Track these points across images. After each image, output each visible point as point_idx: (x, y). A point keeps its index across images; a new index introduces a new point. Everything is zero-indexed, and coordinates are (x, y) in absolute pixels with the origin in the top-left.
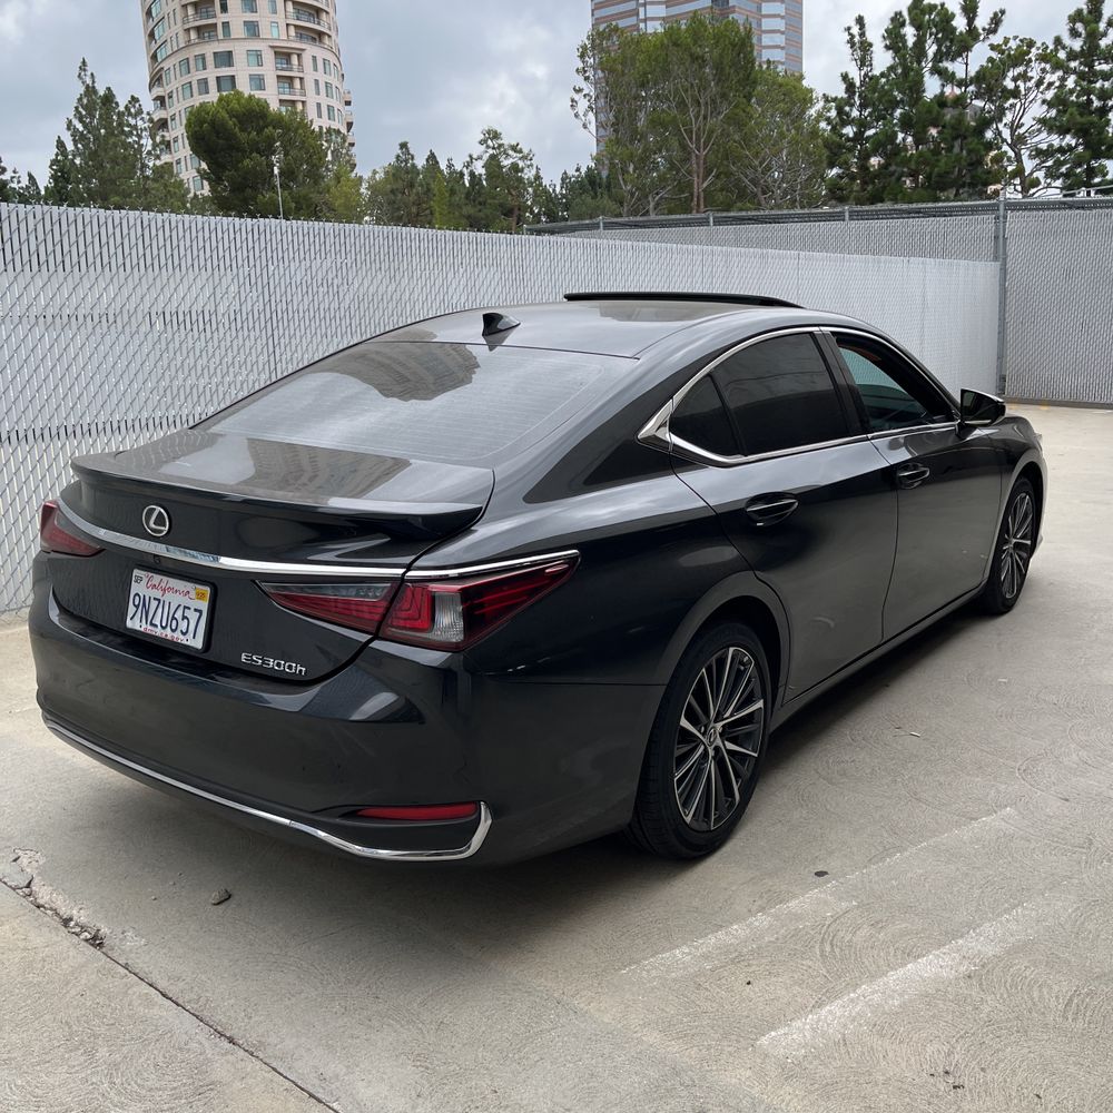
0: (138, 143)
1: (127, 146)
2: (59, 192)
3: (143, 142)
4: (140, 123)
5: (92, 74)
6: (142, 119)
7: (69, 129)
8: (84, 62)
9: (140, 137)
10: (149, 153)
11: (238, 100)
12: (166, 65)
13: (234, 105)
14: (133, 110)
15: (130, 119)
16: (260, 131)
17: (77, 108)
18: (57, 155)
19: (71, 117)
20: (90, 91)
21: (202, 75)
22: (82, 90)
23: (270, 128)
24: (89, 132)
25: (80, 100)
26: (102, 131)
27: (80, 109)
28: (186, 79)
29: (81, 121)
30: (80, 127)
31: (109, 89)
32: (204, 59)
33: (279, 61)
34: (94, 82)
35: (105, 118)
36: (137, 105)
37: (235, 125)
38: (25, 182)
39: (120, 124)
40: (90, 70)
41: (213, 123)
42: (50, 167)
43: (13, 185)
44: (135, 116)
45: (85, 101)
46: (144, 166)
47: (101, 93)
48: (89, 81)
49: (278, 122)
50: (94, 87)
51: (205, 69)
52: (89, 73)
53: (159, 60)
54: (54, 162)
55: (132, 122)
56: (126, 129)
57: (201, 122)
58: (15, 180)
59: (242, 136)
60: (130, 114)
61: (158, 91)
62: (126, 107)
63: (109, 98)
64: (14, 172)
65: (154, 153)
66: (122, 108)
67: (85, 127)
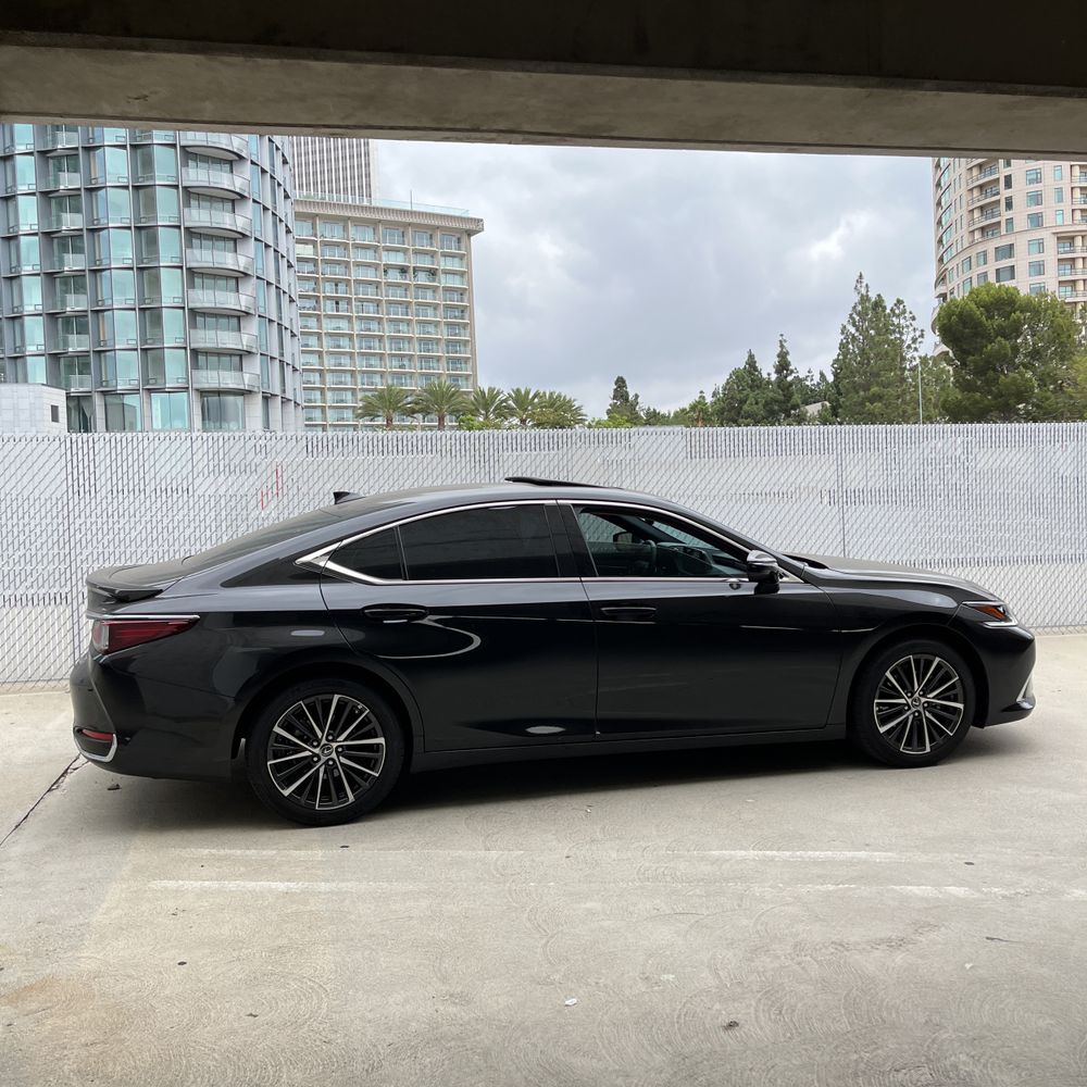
0: (900, 339)
1: (892, 343)
2: (837, 386)
3: (904, 338)
4: (902, 321)
5: (866, 285)
6: (905, 318)
7: (843, 333)
8: (861, 276)
9: (902, 334)
10: (909, 346)
11: (988, 292)
12: (949, 266)
13: (984, 296)
14: (897, 312)
15: (894, 319)
16: (1007, 317)
17: (851, 315)
18: (839, 355)
19: (845, 323)
20: (864, 299)
21: (982, 269)
22: (857, 298)
23: (1018, 313)
24: (860, 334)
25: (854, 308)
26: (872, 332)
27: (854, 316)
28: (967, 275)
29: (854, 325)
30: (853, 330)
31: (879, 296)
32: (985, 255)
33: (1061, 245)
34: (867, 291)
35: (874, 323)
36: (901, 307)
37: (982, 314)
38: (817, 379)
39: (886, 325)
40: (865, 281)
41: (960, 315)
42: (832, 366)
43: (808, 383)
44: (898, 316)
45: (859, 308)
46: (903, 359)
47: (873, 300)
48: (863, 291)
49: (1028, 306)
50: (867, 296)
51: (985, 263)
52: (864, 285)
53: (945, 261)
54: (836, 361)
55: (896, 321)
56: (892, 328)
57: (949, 316)
58: (809, 379)
59: (988, 323)
60: (894, 315)
61: (942, 289)
62: (892, 310)
63: (879, 304)
64: (809, 372)
65: (913, 346)
66: (888, 311)
67: (857, 330)
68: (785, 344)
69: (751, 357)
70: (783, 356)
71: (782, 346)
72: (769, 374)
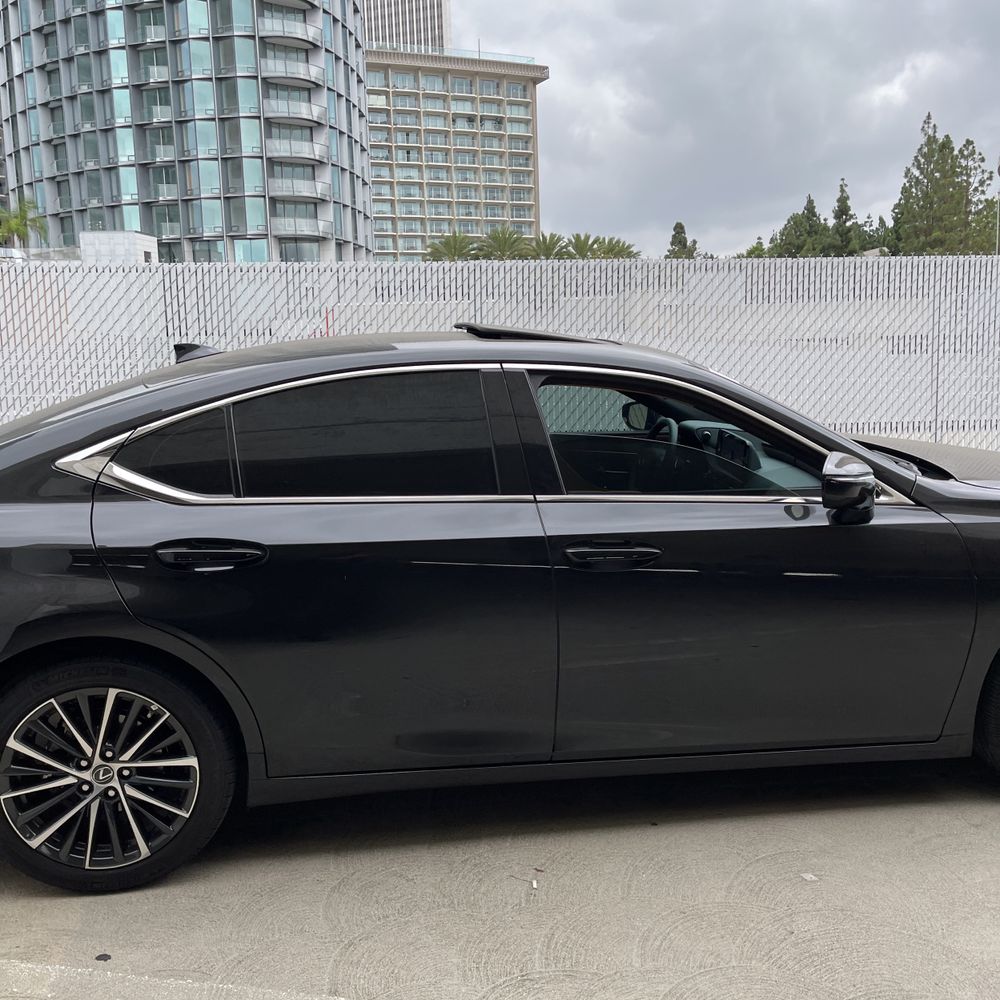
0: (966, 181)
1: (954, 185)
2: (896, 232)
3: (971, 180)
4: (971, 163)
5: (934, 126)
6: (973, 159)
7: (906, 176)
8: (929, 117)
9: (969, 176)
10: (976, 189)
14: (966, 153)
15: (962, 161)
17: (916, 157)
18: (900, 200)
19: (909, 166)
20: (931, 140)
22: (923, 140)
24: (925, 177)
25: (920, 150)
26: (937, 175)
27: (920, 158)
29: (919, 168)
30: (917, 173)
31: (947, 137)
34: (935, 132)
35: (941, 163)
38: (876, 224)
39: (953, 167)
40: (933, 122)
42: (893, 211)
43: (865, 229)
44: (966, 158)
45: (925, 150)
46: (969, 202)
47: (941, 141)
48: (931, 132)
50: (935, 137)
52: (931, 125)
54: (897, 206)
55: (963, 163)
56: (959, 170)
58: (868, 224)
60: (963, 156)
62: (961, 151)
63: (947, 144)
64: (868, 218)
65: (980, 189)
66: (956, 152)
67: (922, 173)
68: (845, 189)
69: (810, 202)
70: (843, 201)
71: (842, 191)
72: (825, 220)
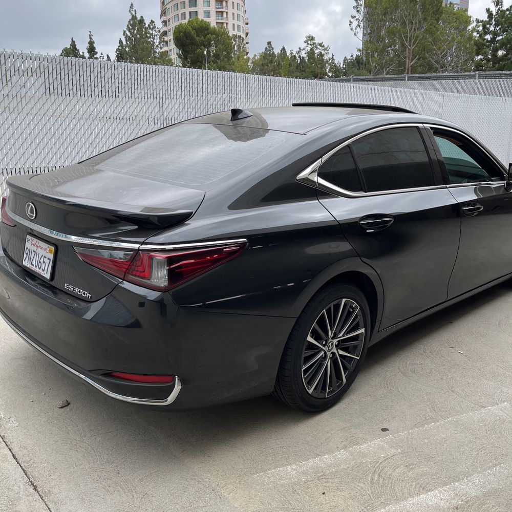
0: (153, 41)
1: (148, 43)
3: (155, 41)
4: (154, 32)
5: (135, 10)
6: (155, 30)
7: (124, 35)
8: (132, 5)
9: (154, 39)
10: (157, 46)
11: (197, 22)
12: (168, 7)
13: (195, 24)
14: (151, 27)
15: (150, 31)
16: (205, 36)
17: (128, 25)
18: (119, 47)
19: (125, 29)
20: (134, 17)
21: (183, 11)
22: (130, 17)
23: (210, 35)
24: (133, 37)
25: (129, 22)
26: (138, 36)
27: (129, 26)
28: (176, 13)
29: (129, 31)
30: (129, 34)
31: (142, 17)
32: (184, 3)
33: (217, 4)
34: (136, 14)
35: (140, 30)
36: (153, 24)
37: (194, 33)
38: (105, 58)
39: (146, 33)
40: (134, 8)
41: (185, 33)
42: (116, 52)
44: (152, 29)
45: (132, 22)
46: (155, 52)
47: (139, 19)
48: (134, 13)
49: (214, 32)
50: (136, 16)
51: (184, 8)
52: (134, 10)
53: (165, 4)
54: (118, 50)
56: (148, 35)
57: (180, 33)
58: (102, 58)
59: (197, 39)
60: (150, 28)
61: (164, 18)
62: (149, 25)
63: (142, 21)
64: (101, 54)
65: (159, 46)
66: (147, 26)
67: (131, 34)
68: (92, 37)
69: (73, 42)
70: (91, 43)
71: (90, 38)
72: (83, 53)
